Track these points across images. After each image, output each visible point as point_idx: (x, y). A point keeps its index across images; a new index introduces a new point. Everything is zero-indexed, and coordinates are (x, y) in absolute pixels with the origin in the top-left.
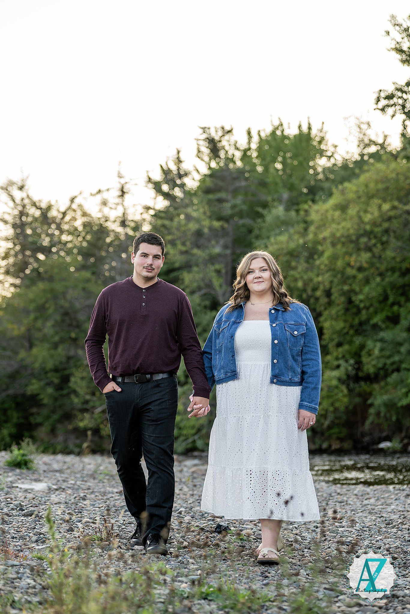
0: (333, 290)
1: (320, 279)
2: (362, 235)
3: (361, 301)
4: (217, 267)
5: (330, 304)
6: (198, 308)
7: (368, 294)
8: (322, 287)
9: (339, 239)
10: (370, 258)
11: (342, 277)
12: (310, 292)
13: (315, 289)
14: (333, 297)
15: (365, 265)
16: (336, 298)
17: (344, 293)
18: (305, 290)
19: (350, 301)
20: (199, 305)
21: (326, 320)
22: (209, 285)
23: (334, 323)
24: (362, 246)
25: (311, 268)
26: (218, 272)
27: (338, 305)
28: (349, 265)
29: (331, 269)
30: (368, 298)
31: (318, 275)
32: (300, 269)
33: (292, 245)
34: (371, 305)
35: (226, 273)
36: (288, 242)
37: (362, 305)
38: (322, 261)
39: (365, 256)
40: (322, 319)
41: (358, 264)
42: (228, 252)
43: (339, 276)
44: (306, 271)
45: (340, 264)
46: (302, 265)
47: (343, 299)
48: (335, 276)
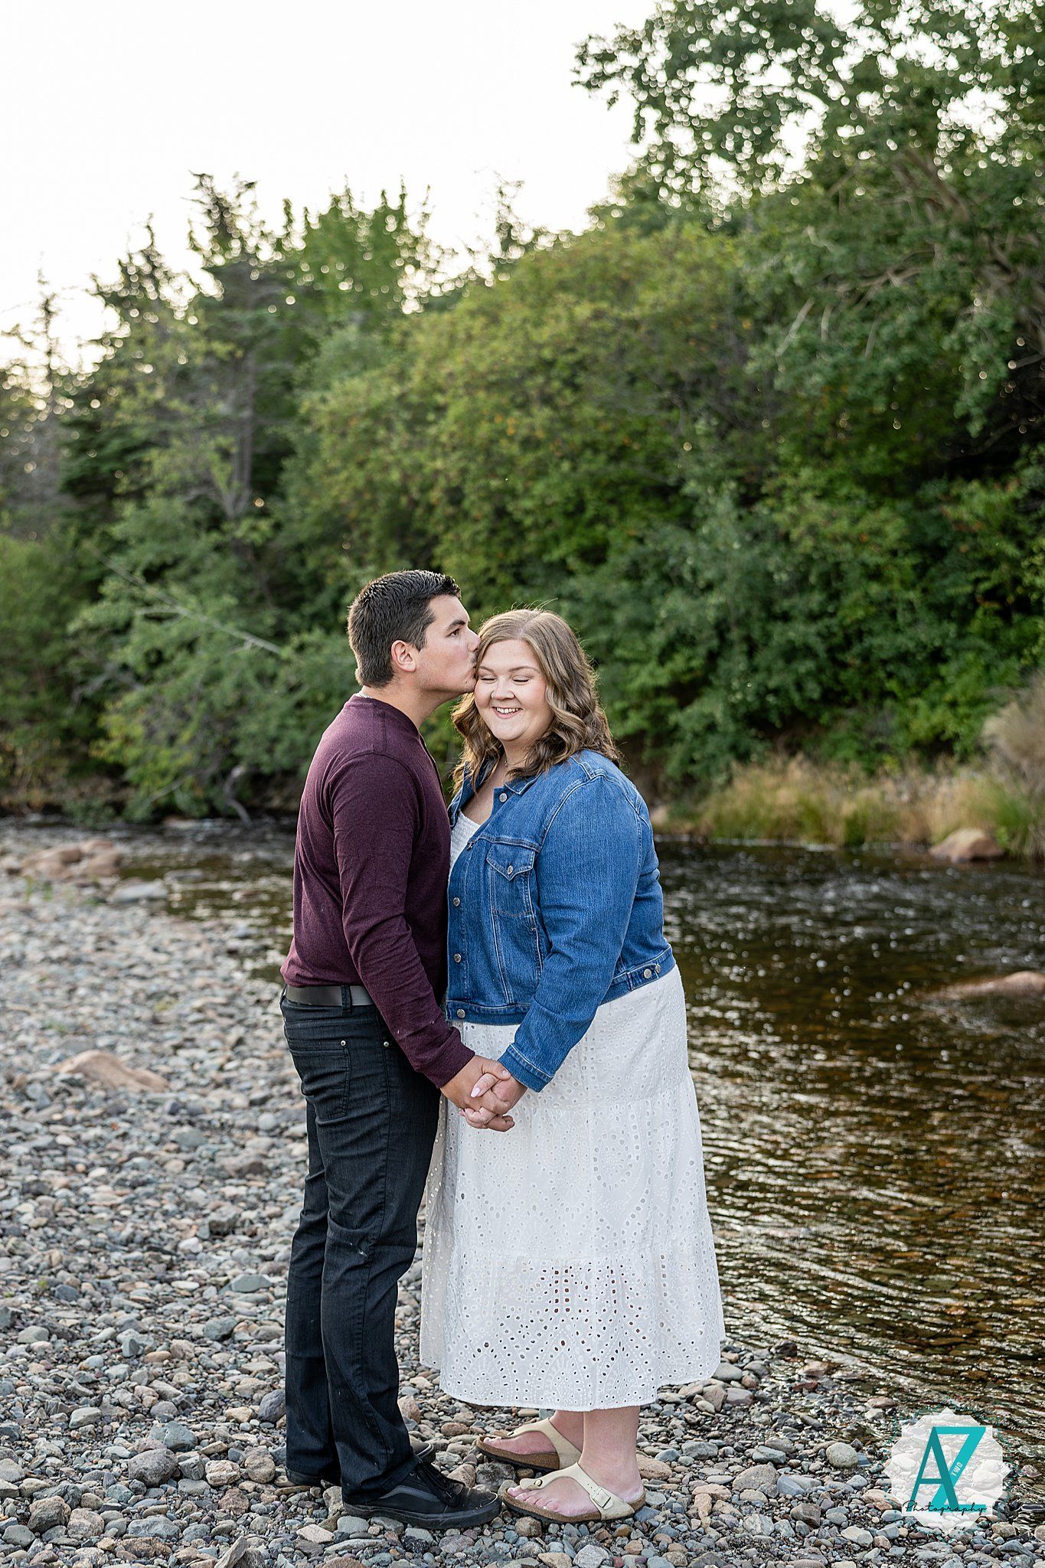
0: (468, 488)
1: (439, 464)
2: (532, 372)
3: (527, 512)
4: (222, 441)
5: (460, 517)
6: (182, 526)
7: (543, 498)
8: (442, 482)
9: (483, 376)
10: (552, 420)
11: (486, 461)
12: (415, 493)
13: (425, 489)
14: (466, 504)
15: (540, 434)
16: (473, 503)
17: (489, 495)
18: (404, 490)
19: (501, 513)
20: (184, 518)
21: (448, 553)
22: (207, 482)
23: (464, 557)
24: (534, 393)
25: (417, 441)
26: (225, 454)
27: (476, 521)
28: (502, 433)
29: (462, 445)
30: (543, 506)
31: (433, 458)
32: (395, 446)
33: (377, 398)
34: (549, 522)
35: (241, 454)
36: (369, 391)
37: (528, 521)
38: (445, 428)
39: (542, 415)
40: (438, 551)
41: (524, 432)
42: (246, 414)
43: (481, 458)
44: (408, 449)
45: (484, 430)
46: (399, 438)
47: (487, 508)
48: (471, 459)
